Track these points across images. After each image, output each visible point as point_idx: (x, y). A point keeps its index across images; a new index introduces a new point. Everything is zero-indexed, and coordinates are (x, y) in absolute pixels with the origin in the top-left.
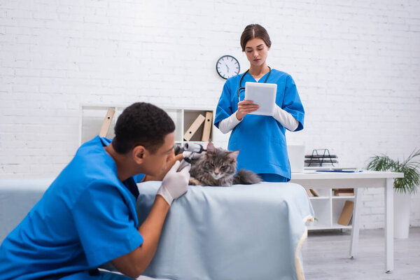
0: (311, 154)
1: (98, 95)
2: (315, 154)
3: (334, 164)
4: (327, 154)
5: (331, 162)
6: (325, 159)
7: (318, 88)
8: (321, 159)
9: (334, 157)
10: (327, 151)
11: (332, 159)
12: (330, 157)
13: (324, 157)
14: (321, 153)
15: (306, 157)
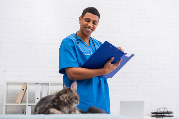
0: (156, 111)
1: (18, 76)
2: (159, 111)
3: (171, 117)
4: (166, 111)
5: (170, 116)
6: (164, 114)
7: (158, 69)
8: (162, 114)
9: (171, 113)
10: (165, 109)
11: (170, 114)
12: (168, 113)
13: (164, 113)
14: (162, 110)
15: (152, 113)
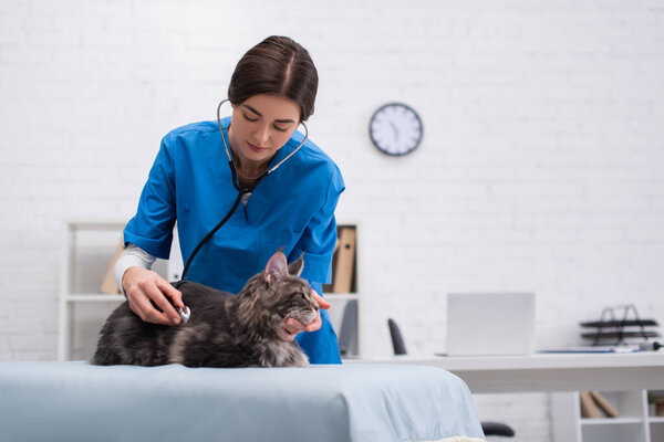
2: (608, 318)
4: (631, 316)
6: (627, 329)
9: (651, 323)
10: (630, 309)
11: (646, 329)
12: (639, 323)
13: (625, 323)
14: (619, 316)
15: (585, 325)
